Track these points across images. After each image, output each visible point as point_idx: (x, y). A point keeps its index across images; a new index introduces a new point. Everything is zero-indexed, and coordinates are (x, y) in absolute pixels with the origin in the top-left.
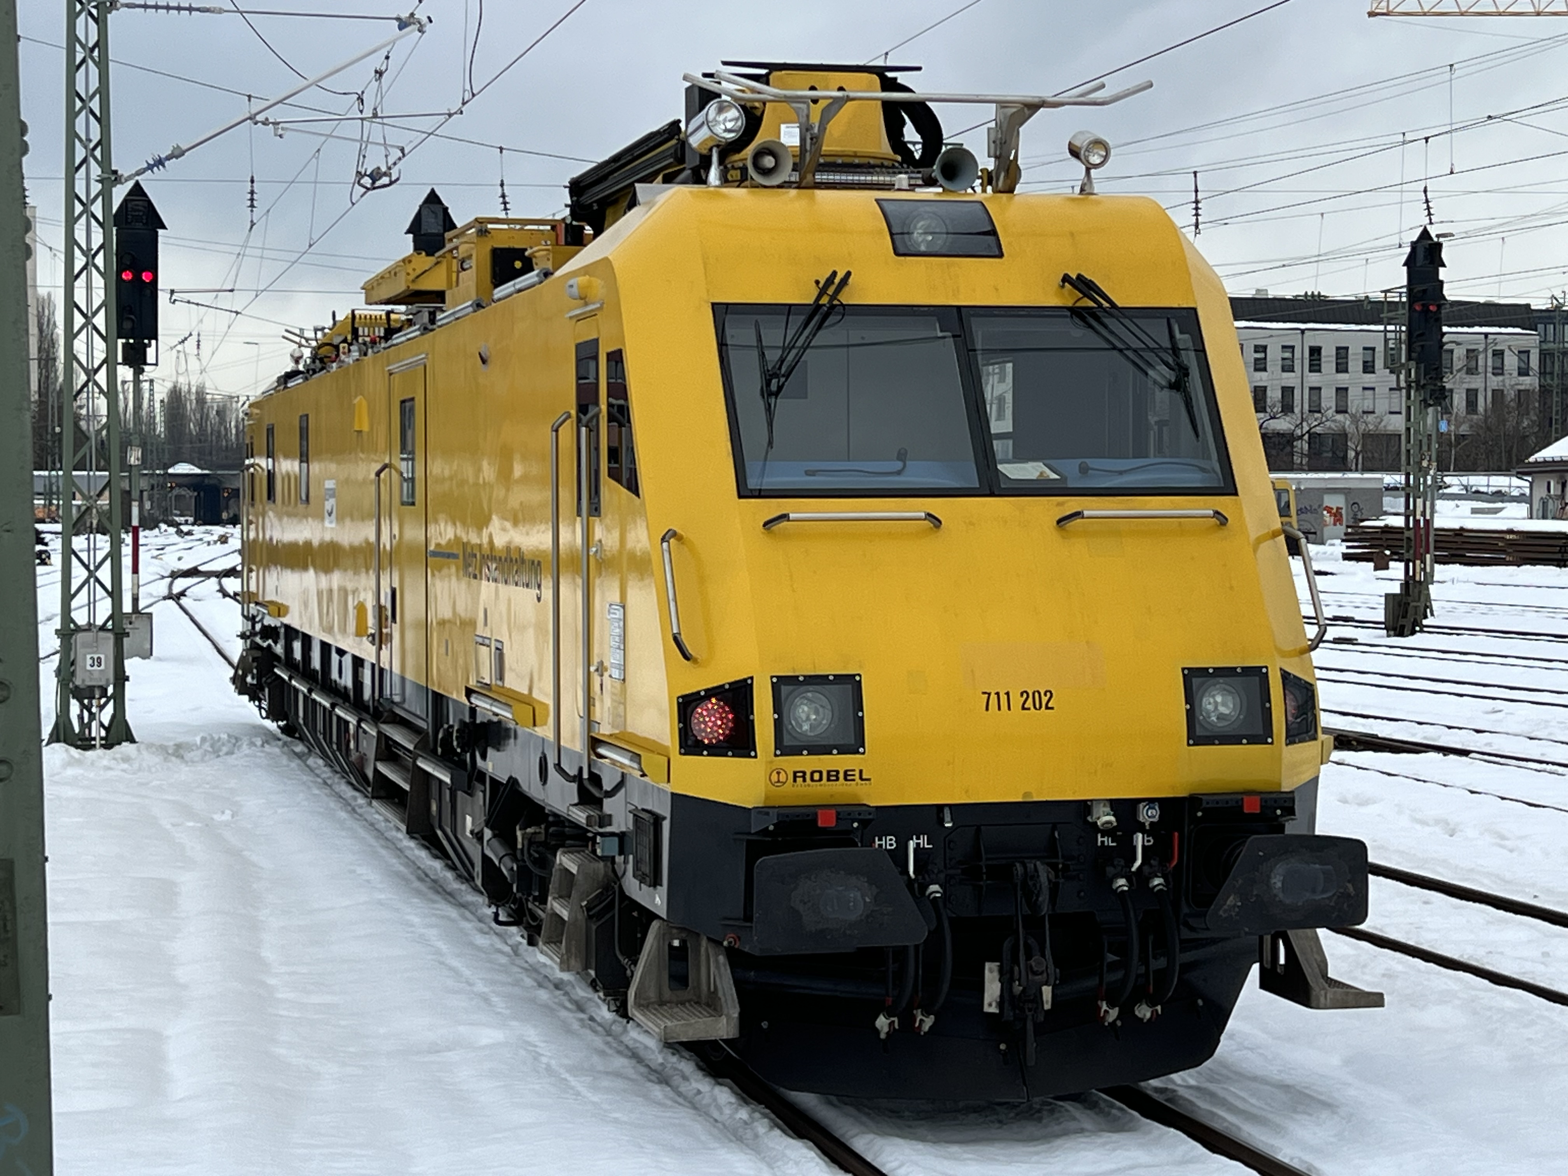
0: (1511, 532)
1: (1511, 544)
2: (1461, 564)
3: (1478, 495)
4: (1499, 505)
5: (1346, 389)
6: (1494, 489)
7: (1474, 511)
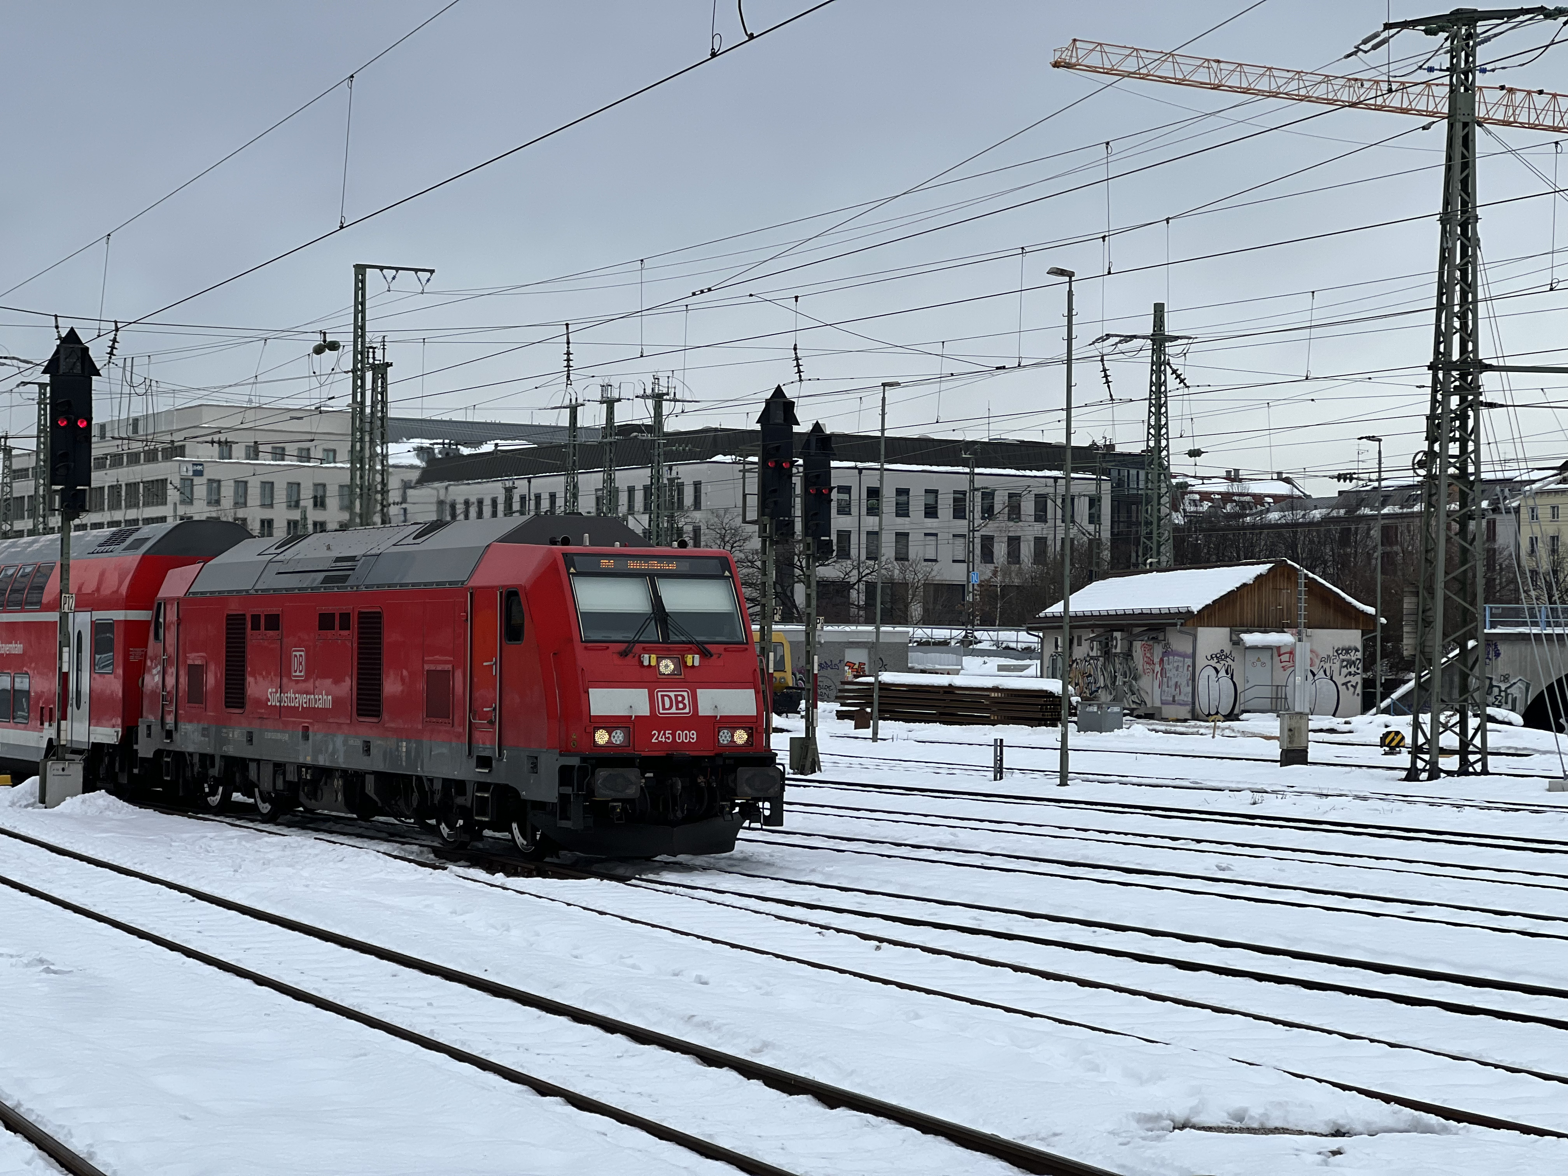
0: (996, 689)
1: (996, 702)
2: (940, 722)
3: (1006, 651)
4: (1027, 662)
5: (907, 534)
6: (1024, 645)
7: (1001, 668)
